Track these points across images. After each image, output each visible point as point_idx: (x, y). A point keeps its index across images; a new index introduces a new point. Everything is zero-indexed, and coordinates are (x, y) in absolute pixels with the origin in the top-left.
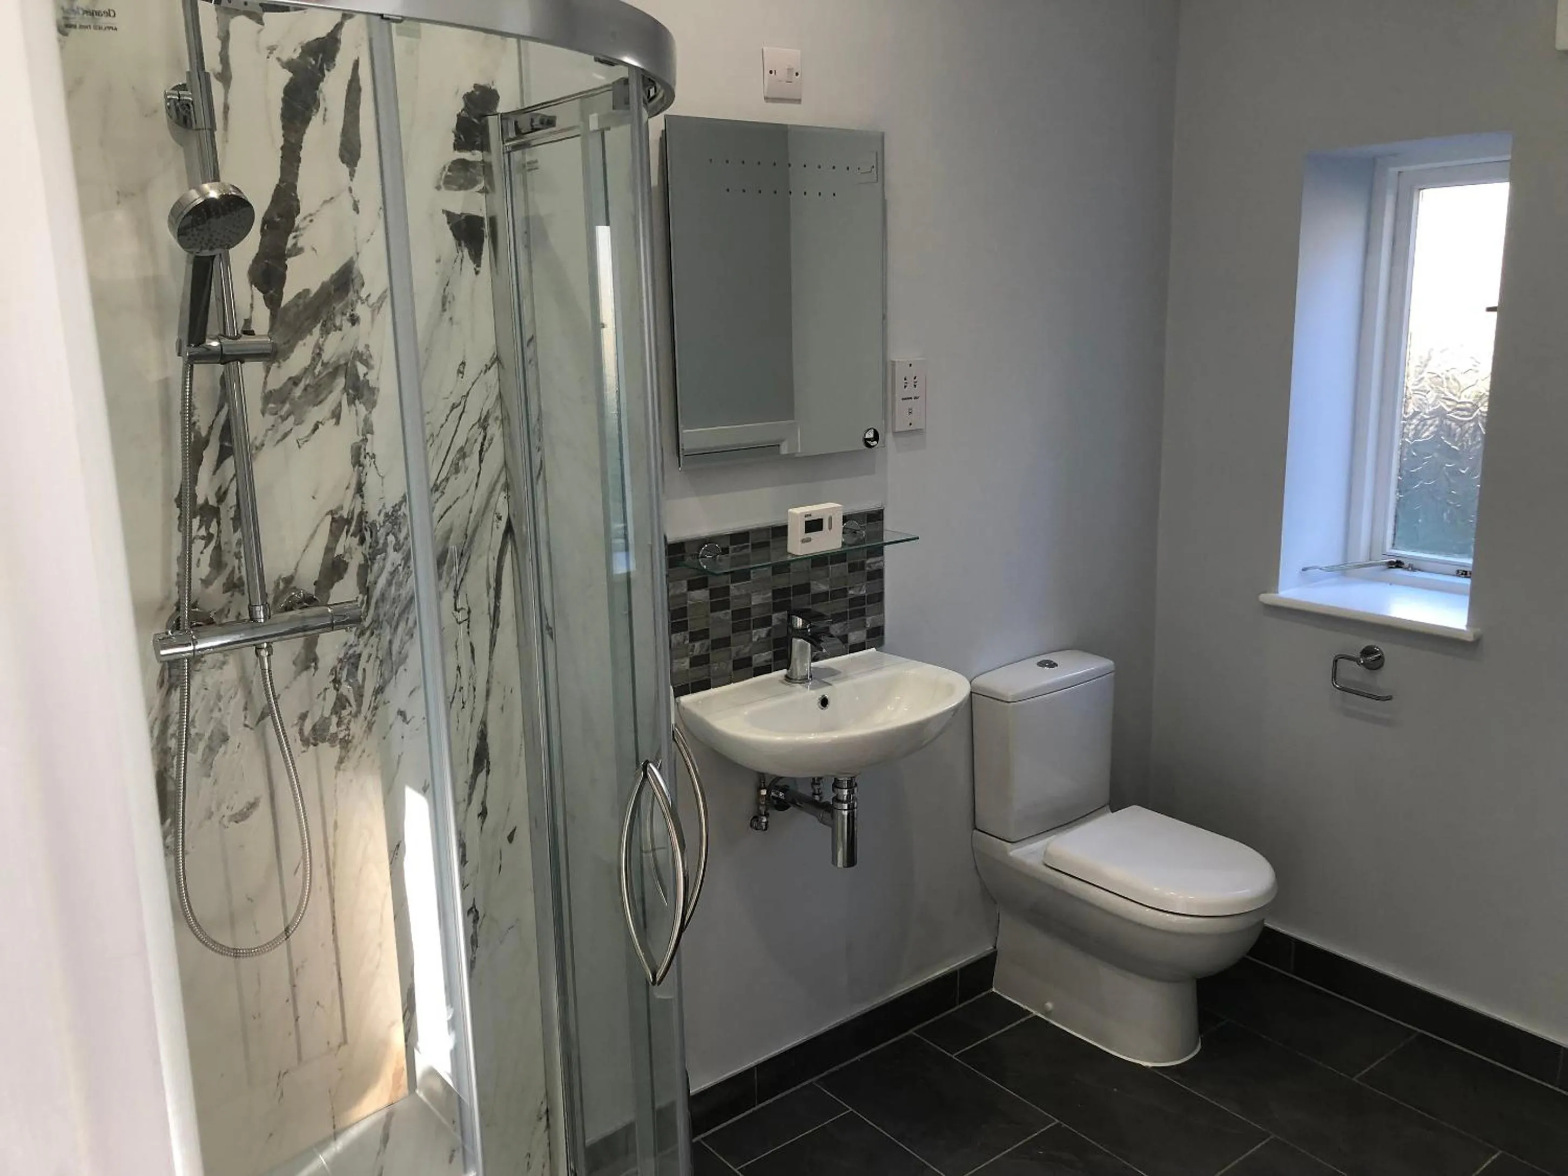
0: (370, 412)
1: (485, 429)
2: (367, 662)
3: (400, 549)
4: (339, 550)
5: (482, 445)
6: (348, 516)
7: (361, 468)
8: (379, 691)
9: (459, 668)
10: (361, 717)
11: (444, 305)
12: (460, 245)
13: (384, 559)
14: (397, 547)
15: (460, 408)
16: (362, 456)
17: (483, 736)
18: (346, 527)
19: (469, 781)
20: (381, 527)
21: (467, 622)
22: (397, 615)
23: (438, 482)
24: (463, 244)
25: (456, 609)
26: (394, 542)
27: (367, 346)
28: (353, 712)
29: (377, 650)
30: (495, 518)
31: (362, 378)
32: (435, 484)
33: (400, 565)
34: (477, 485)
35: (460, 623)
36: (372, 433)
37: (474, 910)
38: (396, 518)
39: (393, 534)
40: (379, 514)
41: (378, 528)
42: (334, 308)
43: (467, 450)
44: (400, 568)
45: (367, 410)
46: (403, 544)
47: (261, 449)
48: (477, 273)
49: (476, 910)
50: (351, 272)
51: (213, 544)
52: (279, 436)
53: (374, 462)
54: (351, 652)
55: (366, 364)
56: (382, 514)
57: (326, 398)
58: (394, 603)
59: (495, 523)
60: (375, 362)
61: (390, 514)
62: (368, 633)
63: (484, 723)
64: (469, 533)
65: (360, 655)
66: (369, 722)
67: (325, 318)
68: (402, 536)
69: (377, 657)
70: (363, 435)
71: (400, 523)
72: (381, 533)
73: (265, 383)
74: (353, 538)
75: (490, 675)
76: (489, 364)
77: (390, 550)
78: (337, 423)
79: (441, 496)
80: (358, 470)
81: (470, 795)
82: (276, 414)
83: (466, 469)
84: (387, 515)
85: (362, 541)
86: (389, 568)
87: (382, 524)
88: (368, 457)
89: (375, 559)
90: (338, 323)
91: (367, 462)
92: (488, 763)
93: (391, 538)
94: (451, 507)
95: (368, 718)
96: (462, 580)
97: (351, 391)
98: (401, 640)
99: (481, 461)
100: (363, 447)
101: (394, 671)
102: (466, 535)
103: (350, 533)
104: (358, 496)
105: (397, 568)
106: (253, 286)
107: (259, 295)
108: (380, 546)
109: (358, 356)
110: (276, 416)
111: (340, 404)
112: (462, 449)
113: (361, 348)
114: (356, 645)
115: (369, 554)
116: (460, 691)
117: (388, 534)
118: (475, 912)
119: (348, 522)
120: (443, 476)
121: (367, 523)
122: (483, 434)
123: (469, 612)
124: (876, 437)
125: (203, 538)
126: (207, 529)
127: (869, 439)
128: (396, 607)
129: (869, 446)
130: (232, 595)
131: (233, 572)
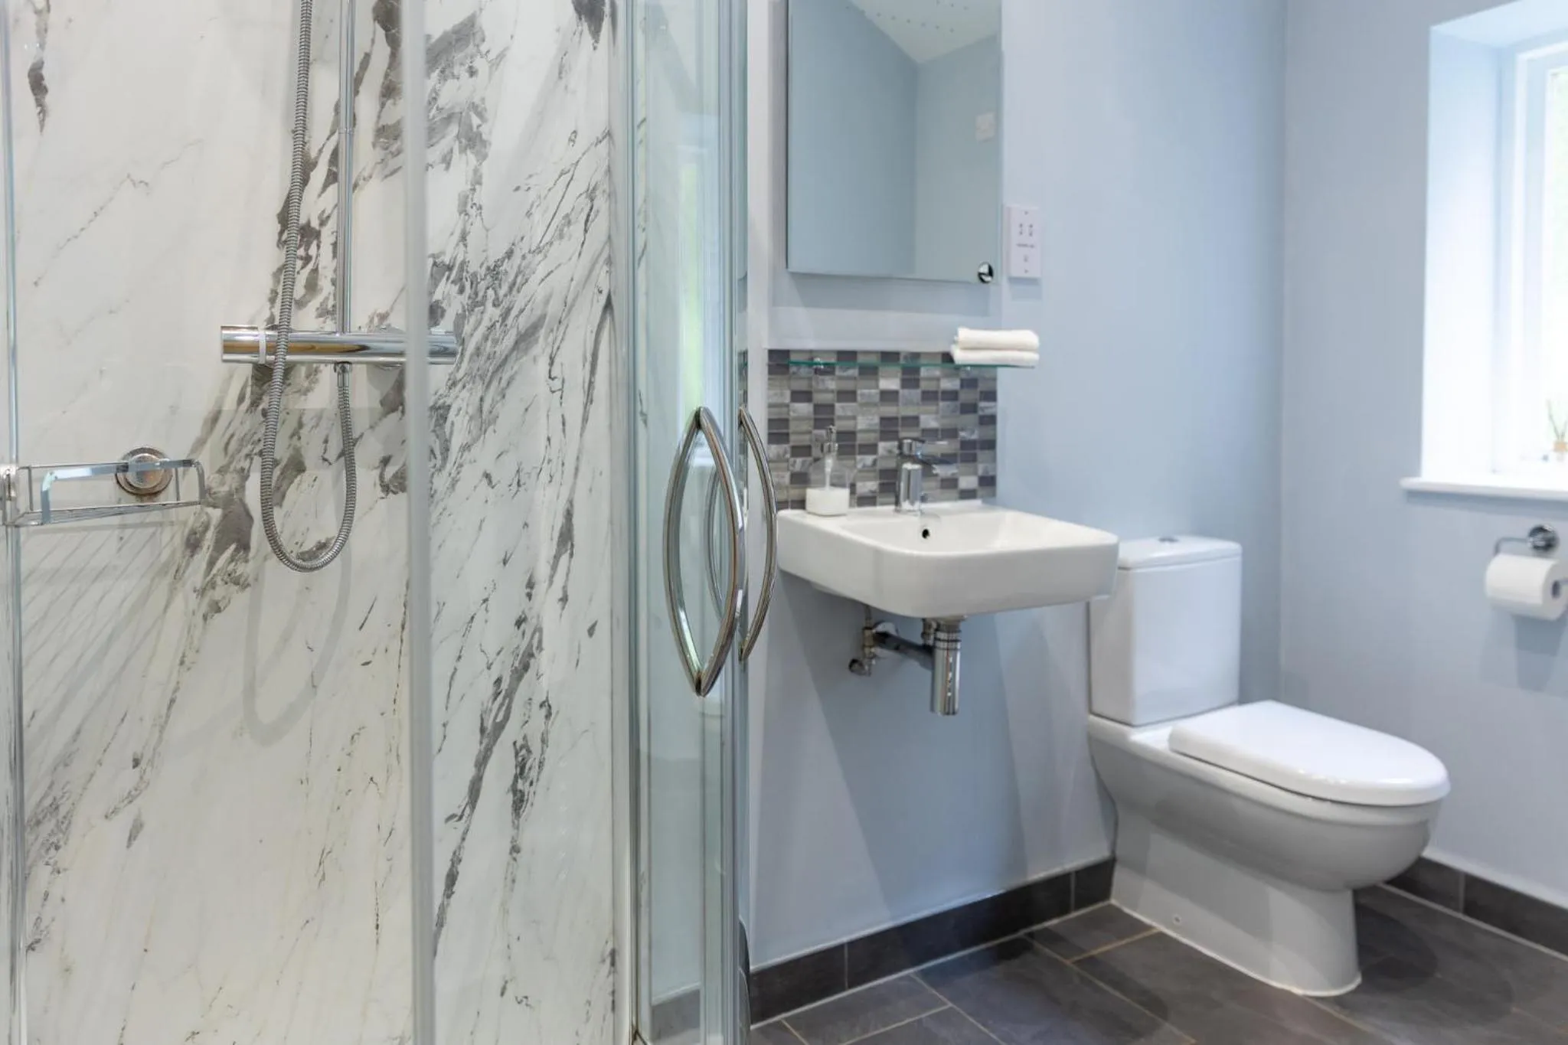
0: (481, 164)
1: (592, 200)
2: (457, 415)
3: (499, 305)
4: (438, 295)
5: (588, 216)
6: (450, 261)
7: (467, 217)
8: (466, 448)
9: (549, 439)
10: (445, 473)
11: (560, 73)
12: (580, 19)
13: (482, 313)
14: (496, 303)
15: (567, 177)
16: (469, 205)
17: (569, 515)
18: (447, 273)
19: (551, 562)
20: (482, 279)
21: (560, 392)
22: (489, 374)
23: (542, 245)
24: (583, 19)
25: (550, 377)
26: (493, 297)
27: (483, 100)
28: (438, 466)
29: (467, 405)
30: (596, 291)
31: (475, 130)
32: (538, 248)
33: (498, 321)
34: (580, 254)
35: (553, 392)
36: (480, 183)
37: (546, 704)
38: (498, 273)
39: (493, 289)
40: (481, 267)
41: (479, 280)
42: (454, 57)
43: (573, 217)
44: (498, 325)
45: (478, 161)
46: (502, 302)
47: (368, 181)
48: (595, 48)
49: (550, 706)
50: (473, 26)
51: (310, 266)
52: (387, 172)
53: (481, 213)
54: (441, 401)
55: (480, 115)
56: (484, 268)
57: (437, 142)
58: (489, 358)
59: (596, 296)
60: (488, 115)
61: (492, 268)
62: (460, 385)
63: (571, 502)
64: (569, 301)
65: (449, 407)
66: (453, 479)
67: (443, 65)
68: (502, 292)
69: (467, 413)
70: (472, 185)
71: (501, 280)
72: (482, 285)
73: (379, 117)
74: (453, 285)
75: (580, 451)
76: (601, 138)
77: (489, 304)
78: (447, 168)
79: (543, 259)
80: (464, 219)
81: (552, 577)
82: (387, 149)
83: (570, 237)
84: (488, 268)
85: (461, 291)
86: (486, 323)
87: (483, 277)
88: (474, 208)
89: (473, 310)
90: (456, 72)
91: (473, 212)
92: (572, 545)
93: (490, 292)
94: (552, 272)
95: (452, 475)
96: (558, 348)
97: (463, 141)
98: (493, 400)
99: (586, 231)
100: (470, 196)
101: (483, 429)
102: (566, 303)
103: (450, 281)
104: (461, 244)
105: (493, 325)
106: (376, 22)
107: (381, 33)
108: (479, 298)
109: (474, 107)
110: (387, 151)
111: (451, 151)
112: (567, 216)
113: (477, 100)
114: (446, 396)
115: (467, 304)
116: (549, 463)
117: (488, 288)
118: (547, 707)
119: (450, 268)
120: (547, 239)
121: (467, 272)
122: (589, 205)
123: (563, 381)
124: (991, 273)
125: (301, 258)
126: (307, 250)
127: (984, 274)
128: (491, 364)
129: (983, 281)
130: (325, 322)
131: (327, 299)
